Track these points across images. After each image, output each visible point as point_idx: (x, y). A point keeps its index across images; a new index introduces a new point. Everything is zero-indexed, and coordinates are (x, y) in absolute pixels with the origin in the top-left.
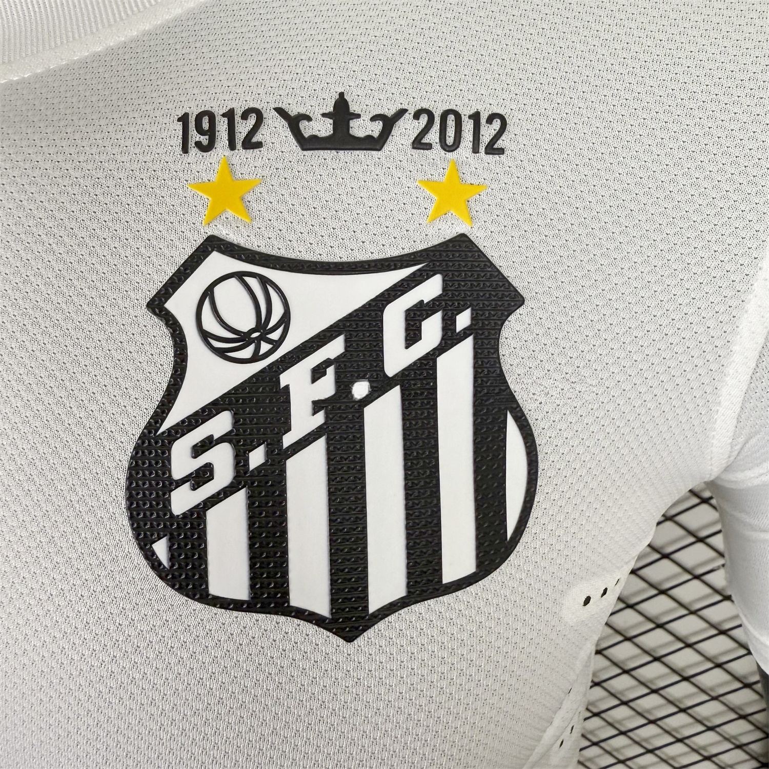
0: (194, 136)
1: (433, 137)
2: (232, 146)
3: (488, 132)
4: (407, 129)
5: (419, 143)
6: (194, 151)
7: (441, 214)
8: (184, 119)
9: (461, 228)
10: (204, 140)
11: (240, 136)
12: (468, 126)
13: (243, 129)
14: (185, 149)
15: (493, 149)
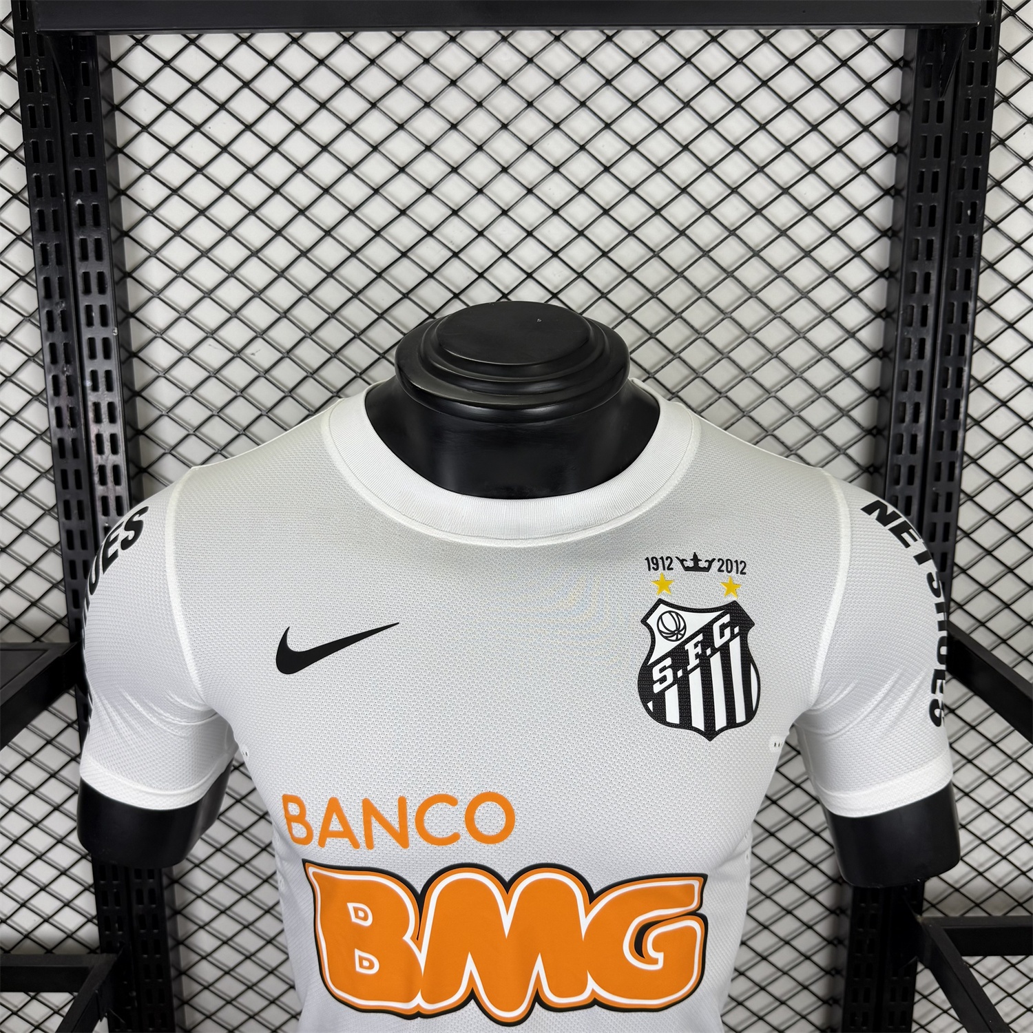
0: (652, 565)
1: (724, 568)
2: (664, 569)
3: (741, 567)
4: (716, 565)
5: (720, 570)
6: (652, 570)
7: (728, 594)
9: (734, 599)
10: (655, 567)
11: (666, 566)
12: (734, 565)
13: (667, 563)
14: (649, 569)
15: (742, 573)
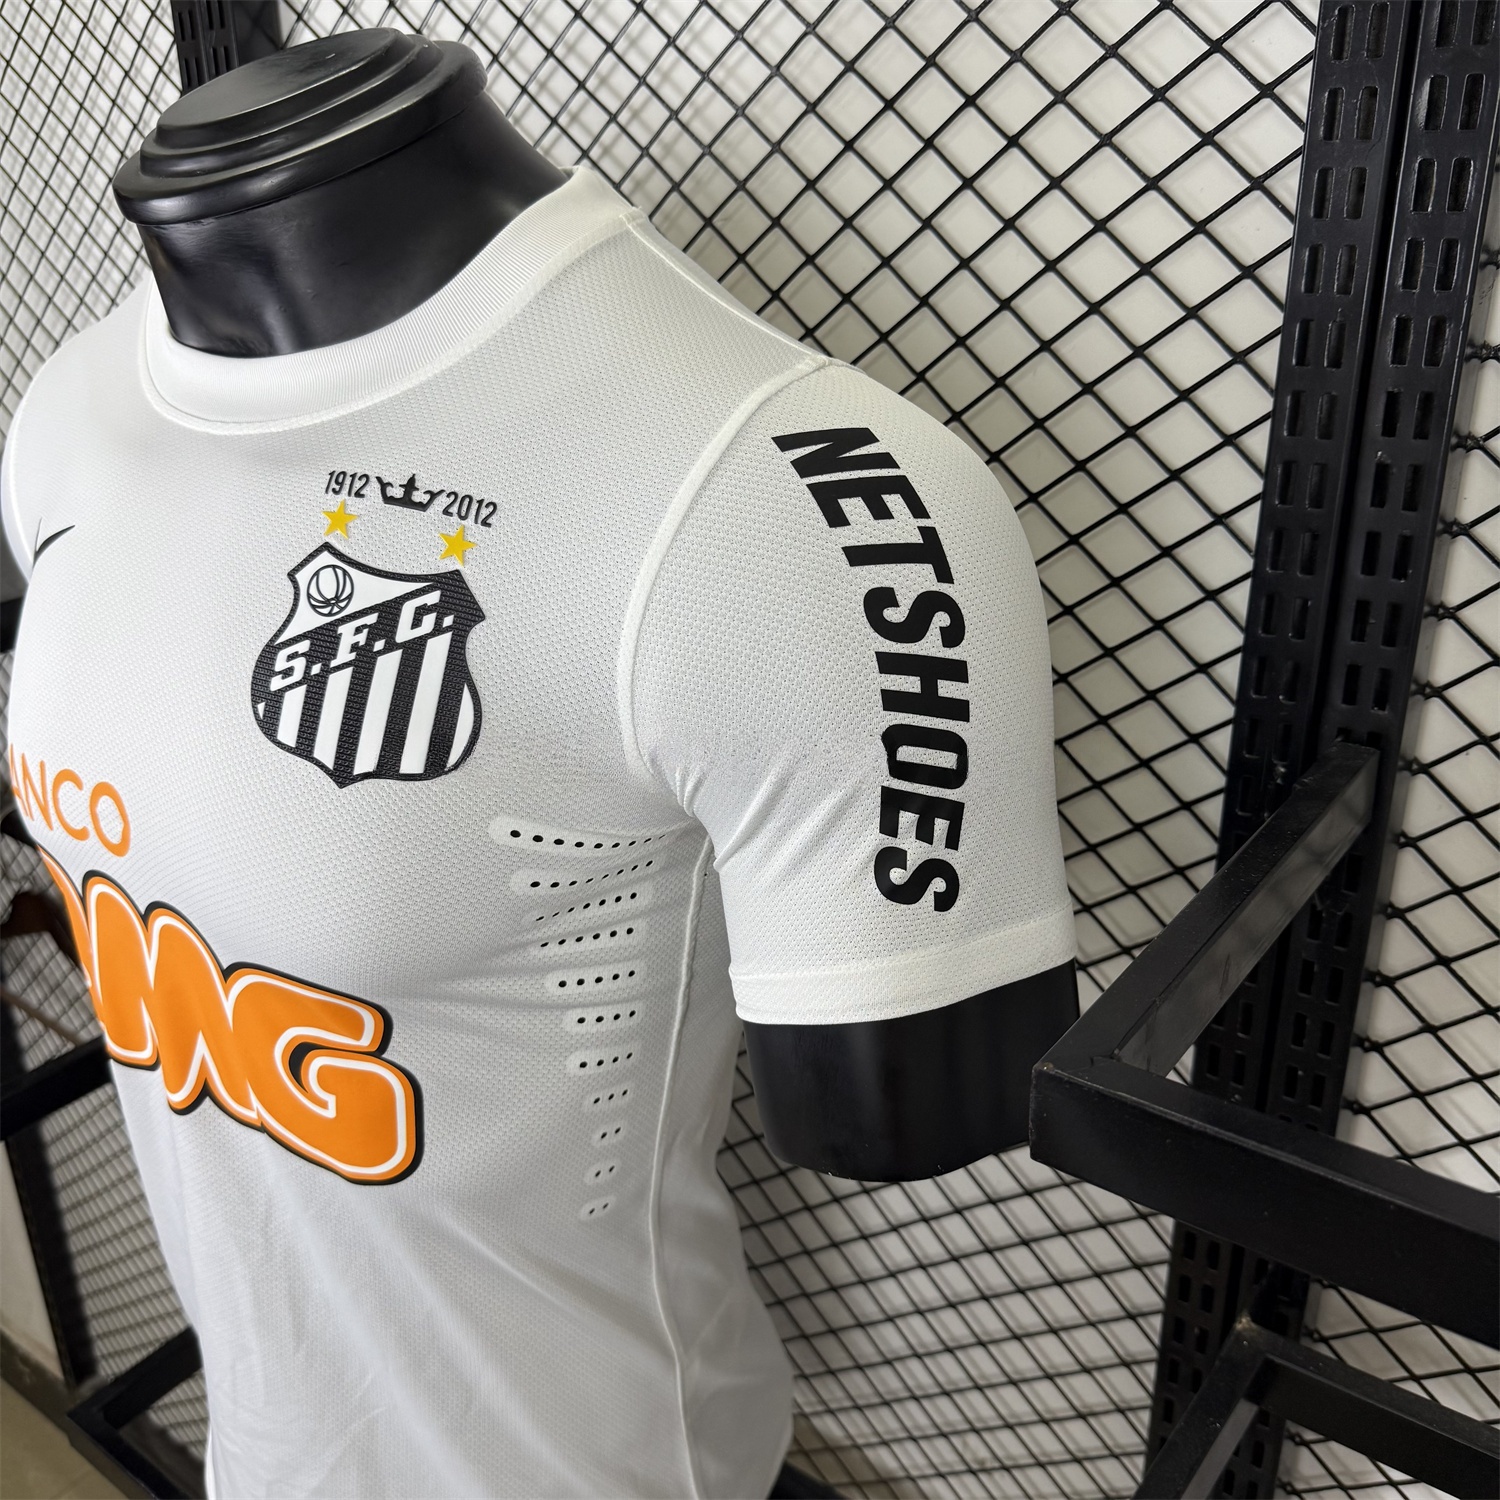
0: (334, 485)
1: (454, 509)
2: (349, 494)
3: (485, 512)
4: (442, 501)
5: (446, 512)
6: (331, 493)
7: (447, 555)
8: (332, 474)
9: (458, 566)
10: (337, 487)
11: (354, 490)
12: (475, 506)
13: (358, 484)
15: (485, 523)
